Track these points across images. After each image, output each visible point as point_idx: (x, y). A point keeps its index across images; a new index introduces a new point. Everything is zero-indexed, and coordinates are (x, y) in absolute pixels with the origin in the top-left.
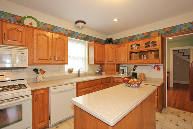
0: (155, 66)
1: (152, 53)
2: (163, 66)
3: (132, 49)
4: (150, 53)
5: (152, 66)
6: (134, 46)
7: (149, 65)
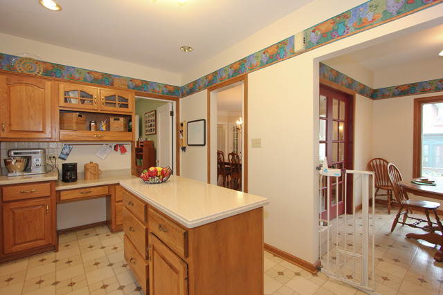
0: (117, 145)
1: (119, 120)
2: (130, 146)
3: (66, 100)
4: (115, 120)
5: (111, 147)
6: (71, 95)
7: (104, 143)
